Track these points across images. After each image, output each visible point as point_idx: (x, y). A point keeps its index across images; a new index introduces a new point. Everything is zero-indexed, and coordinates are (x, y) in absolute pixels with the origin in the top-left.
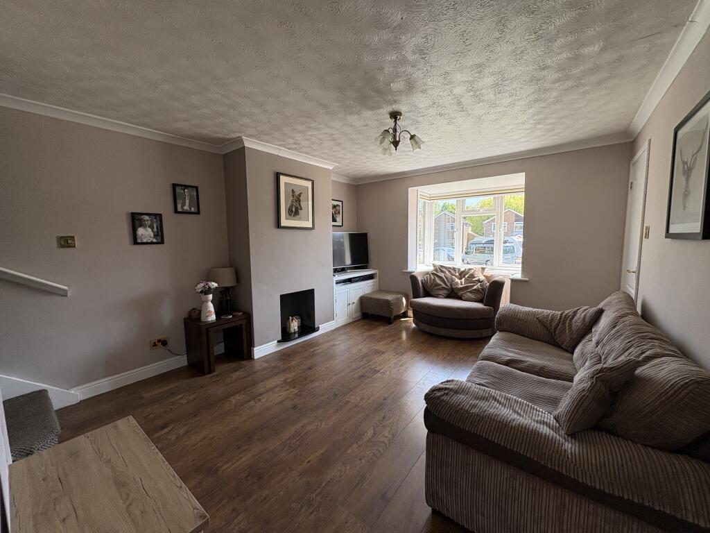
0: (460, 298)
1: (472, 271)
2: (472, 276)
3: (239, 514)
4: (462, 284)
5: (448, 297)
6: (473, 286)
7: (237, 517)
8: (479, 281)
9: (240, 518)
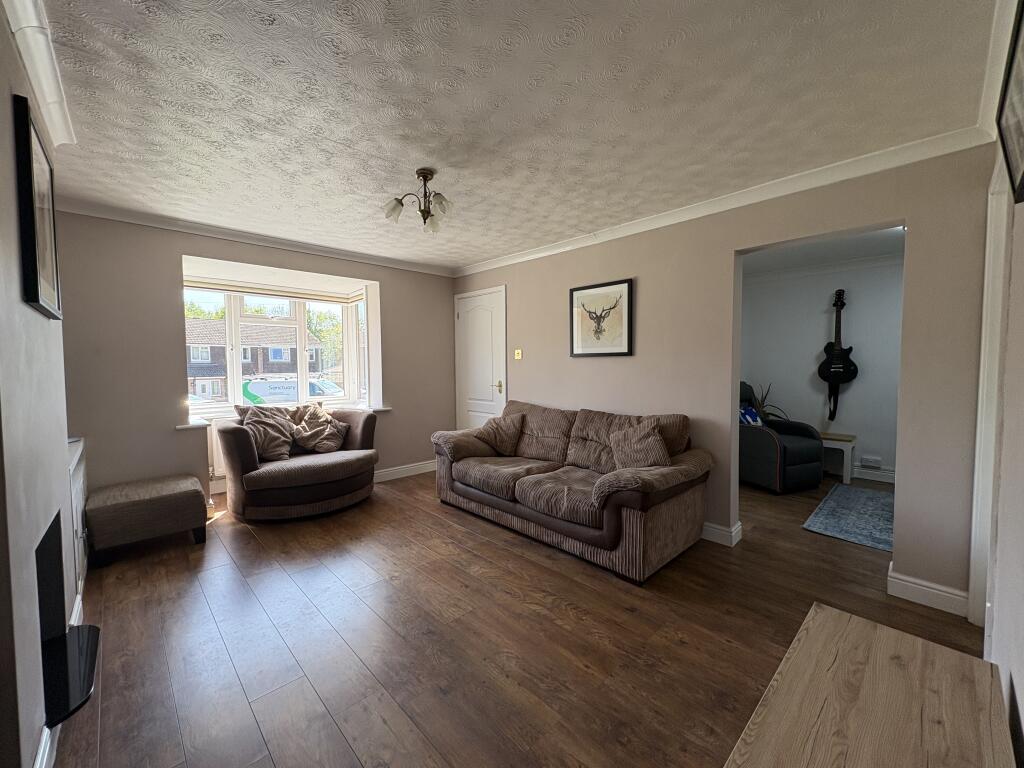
0: (313, 451)
1: (312, 410)
2: (315, 416)
3: (688, 740)
4: (306, 431)
5: (293, 454)
6: (324, 430)
7: (692, 742)
8: (327, 422)
9: (693, 738)
